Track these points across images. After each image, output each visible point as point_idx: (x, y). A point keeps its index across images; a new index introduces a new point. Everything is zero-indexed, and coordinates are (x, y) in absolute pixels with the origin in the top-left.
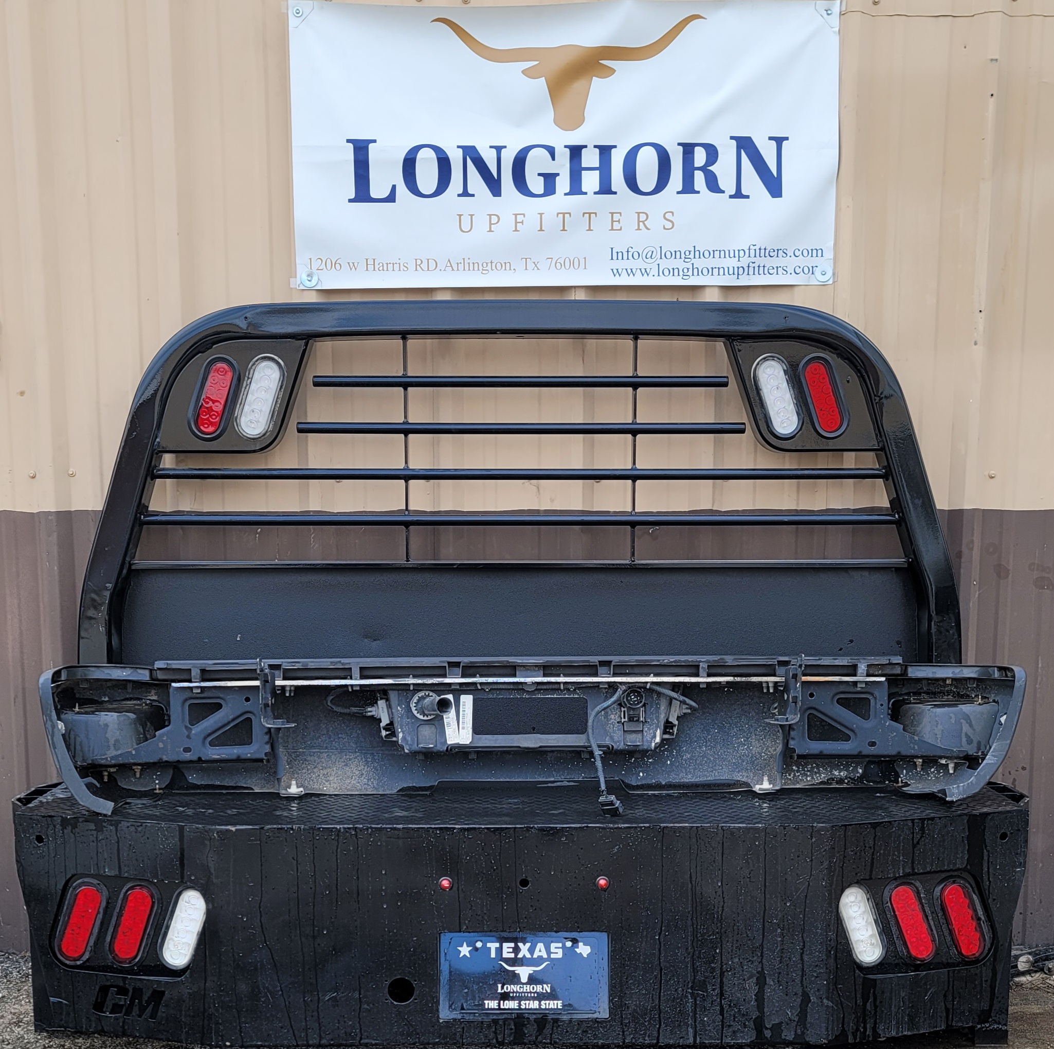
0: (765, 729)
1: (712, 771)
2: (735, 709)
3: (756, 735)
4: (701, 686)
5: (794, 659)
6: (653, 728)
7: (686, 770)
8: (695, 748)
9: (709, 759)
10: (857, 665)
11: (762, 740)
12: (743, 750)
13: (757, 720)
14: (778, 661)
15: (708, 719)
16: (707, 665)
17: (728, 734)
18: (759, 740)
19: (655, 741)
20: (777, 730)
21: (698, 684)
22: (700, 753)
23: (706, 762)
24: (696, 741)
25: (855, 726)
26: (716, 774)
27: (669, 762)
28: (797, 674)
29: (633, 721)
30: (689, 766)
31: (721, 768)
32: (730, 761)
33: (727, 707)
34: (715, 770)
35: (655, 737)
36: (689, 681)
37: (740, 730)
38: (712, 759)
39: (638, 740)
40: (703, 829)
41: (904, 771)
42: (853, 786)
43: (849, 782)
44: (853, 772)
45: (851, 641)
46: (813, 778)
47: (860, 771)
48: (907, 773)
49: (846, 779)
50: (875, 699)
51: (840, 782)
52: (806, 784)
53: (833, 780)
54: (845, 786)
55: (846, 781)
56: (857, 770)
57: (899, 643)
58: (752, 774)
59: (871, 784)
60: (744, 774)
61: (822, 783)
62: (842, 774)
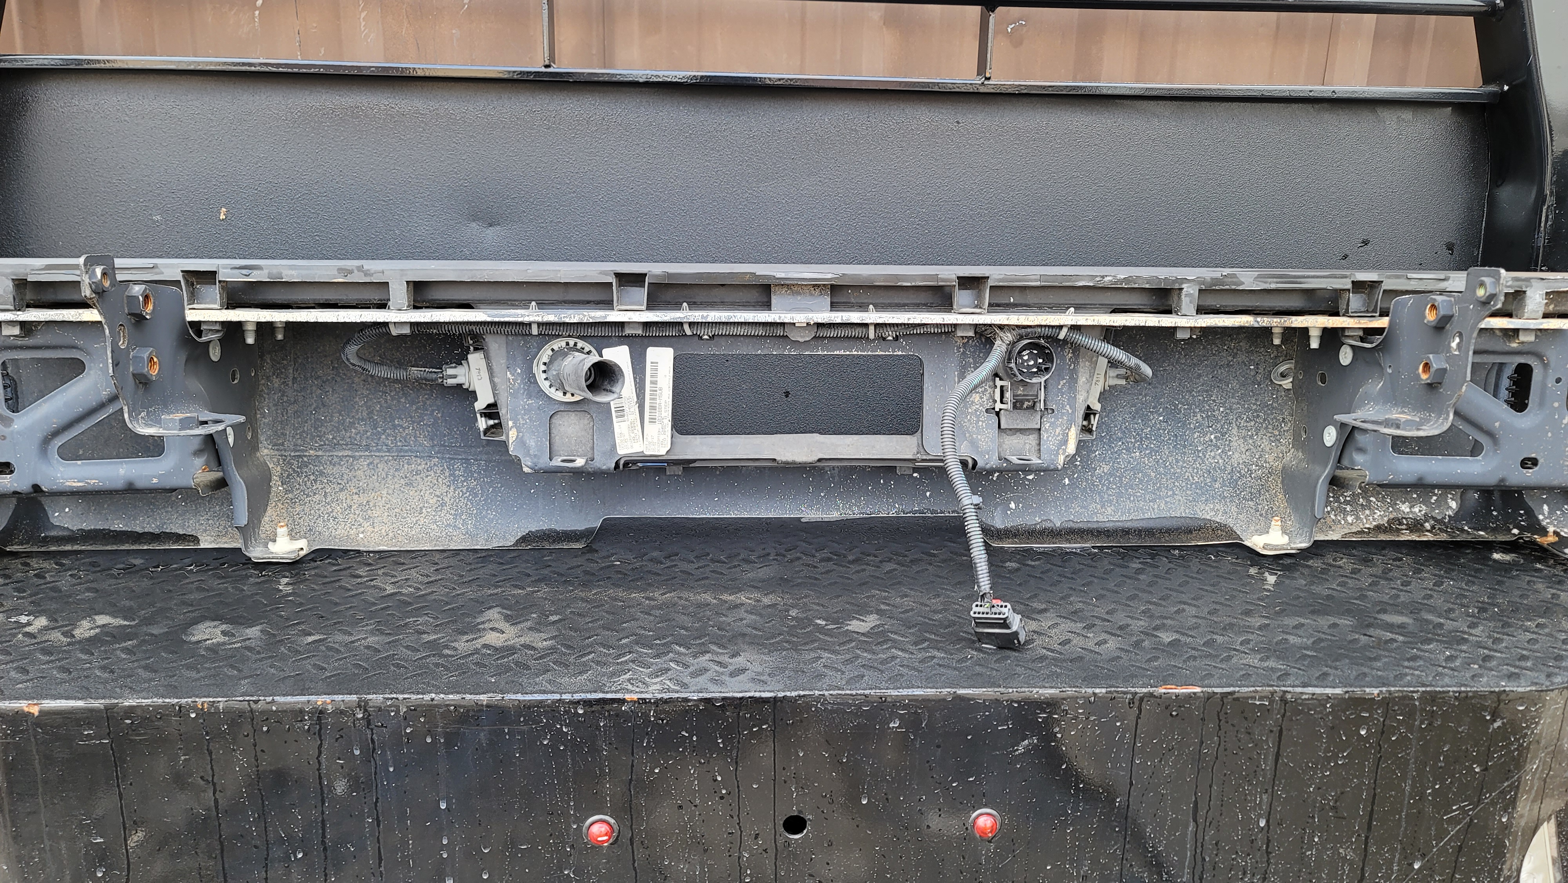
0: (1258, 416)
1: (1154, 501)
2: (1200, 376)
3: (1239, 427)
4: (1180, 335)
5: (1389, 277)
6: (1062, 424)
7: (1102, 497)
8: (1119, 454)
9: (1146, 475)
11: (1251, 437)
12: (1213, 457)
13: (1241, 398)
14: (1353, 282)
15: (1146, 395)
16: (1197, 288)
17: (1184, 424)
18: (1244, 438)
19: (1065, 450)
20: (1280, 418)
21: (1174, 329)
22: (1129, 462)
23: (1141, 481)
24: (1120, 439)
25: (1497, 424)
26: (1163, 505)
27: (1067, 481)
29: (1021, 408)
30: (1108, 488)
31: (1170, 493)
32: (1188, 479)
33: (1183, 370)
34: (1160, 498)
35: (1065, 442)
36: (1157, 325)
37: (1208, 417)
38: (1153, 474)
39: (1027, 446)
40: (1237, 699)
41: (1545, 507)
42: (1444, 537)
43: (1433, 527)
44: (1439, 507)
45: (1366, 243)
46: (1358, 518)
47: (1453, 504)
48: (1552, 512)
49: (1426, 521)
50: (1546, 366)
51: (1416, 526)
52: (1347, 531)
53: (1401, 524)
54: (1429, 537)
55: (1427, 526)
56: (1447, 503)
57: (1450, 247)
58: (1234, 509)
59: (1482, 533)
60: (1218, 506)
61: (1378, 528)
62: (1416, 510)
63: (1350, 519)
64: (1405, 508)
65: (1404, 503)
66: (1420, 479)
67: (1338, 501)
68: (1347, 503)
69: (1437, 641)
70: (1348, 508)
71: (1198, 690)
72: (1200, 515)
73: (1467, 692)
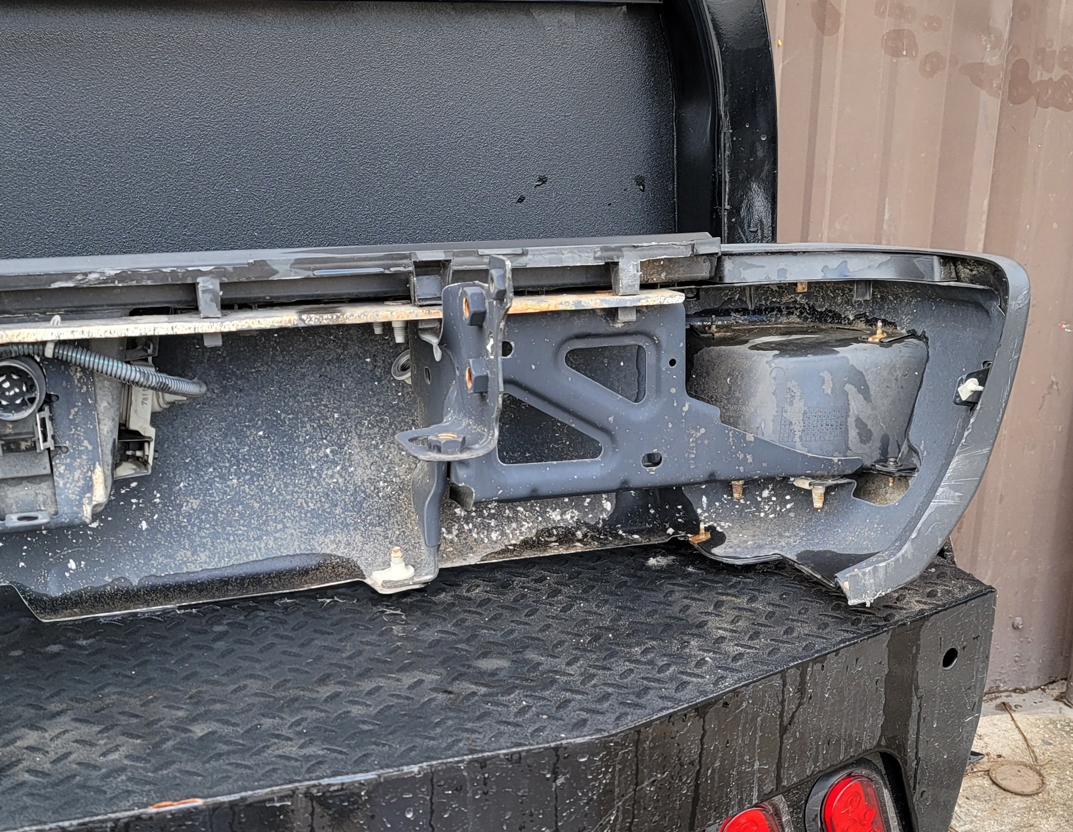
0: (382, 420)
1: (259, 538)
2: (304, 376)
3: (360, 436)
4: (208, 343)
6: (81, 466)
7: (192, 541)
8: (211, 482)
9: (247, 507)
10: (617, 264)
11: (376, 447)
12: (332, 477)
13: (359, 399)
14: (415, 262)
15: (237, 406)
16: (217, 283)
17: (291, 438)
18: (367, 449)
19: (90, 499)
20: (409, 420)
21: (198, 338)
22: (225, 493)
23: (242, 515)
25: (611, 419)
26: (271, 543)
27: (144, 525)
28: (484, 313)
29: (18, 450)
30: (200, 529)
31: (280, 526)
32: (301, 507)
33: (282, 370)
34: (267, 533)
35: (89, 487)
36: (170, 332)
37: (320, 426)
38: (257, 505)
39: (41, 498)
40: (251, 805)
41: (704, 499)
42: (595, 546)
43: (585, 536)
44: (592, 510)
45: (543, 180)
46: (503, 534)
47: (608, 506)
48: (710, 504)
49: (578, 529)
50: (658, 346)
51: (567, 537)
52: (489, 551)
53: (550, 535)
54: (579, 548)
55: (579, 534)
56: (601, 505)
57: (640, 181)
58: (358, 538)
59: (636, 536)
60: (339, 537)
61: (526, 544)
62: (568, 516)
63: (494, 536)
64: (555, 515)
65: (554, 510)
66: (534, 490)
67: (481, 515)
68: (491, 516)
69: (524, 687)
70: (493, 523)
71: (199, 802)
72: (319, 550)
73: (519, 753)
